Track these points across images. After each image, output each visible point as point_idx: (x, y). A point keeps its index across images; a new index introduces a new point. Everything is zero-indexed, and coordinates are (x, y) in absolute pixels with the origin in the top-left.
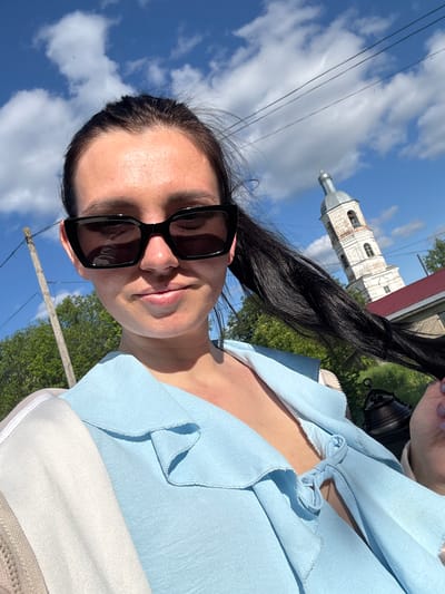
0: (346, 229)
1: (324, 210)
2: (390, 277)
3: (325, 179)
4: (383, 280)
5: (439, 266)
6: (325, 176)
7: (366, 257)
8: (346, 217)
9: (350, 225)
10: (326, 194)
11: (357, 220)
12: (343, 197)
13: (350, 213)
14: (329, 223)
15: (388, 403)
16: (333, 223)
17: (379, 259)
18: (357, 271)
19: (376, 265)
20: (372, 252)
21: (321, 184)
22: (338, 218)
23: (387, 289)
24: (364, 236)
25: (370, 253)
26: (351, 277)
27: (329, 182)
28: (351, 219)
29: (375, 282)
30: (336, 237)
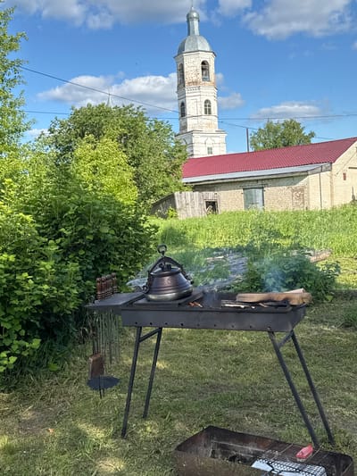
0: (195, 78)
1: (181, 50)
2: (217, 140)
3: (193, 18)
4: (209, 141)
5: (261, 145)
6: (195, 15)
7: (203, 113)
8: (200, 66)
9: (200, 76)
10: (189, 34)
11: (208, 74)
12: (203, 45)
13: (203, 63)
14: (182, 65)
15: (173, 274)
16: (185, 66)
17: (213, 119)
18: (191, 123)
19: (209, 125)
20: (210, 110)
21: (188, 21)
22: (192, 64)
23: (210, 150)
24: (209, 92)
25: (208, 111)
26: (184, 127)
27: (196, 23)
28: (203, 69)
29: (203, 140)
30: (184, 82)
